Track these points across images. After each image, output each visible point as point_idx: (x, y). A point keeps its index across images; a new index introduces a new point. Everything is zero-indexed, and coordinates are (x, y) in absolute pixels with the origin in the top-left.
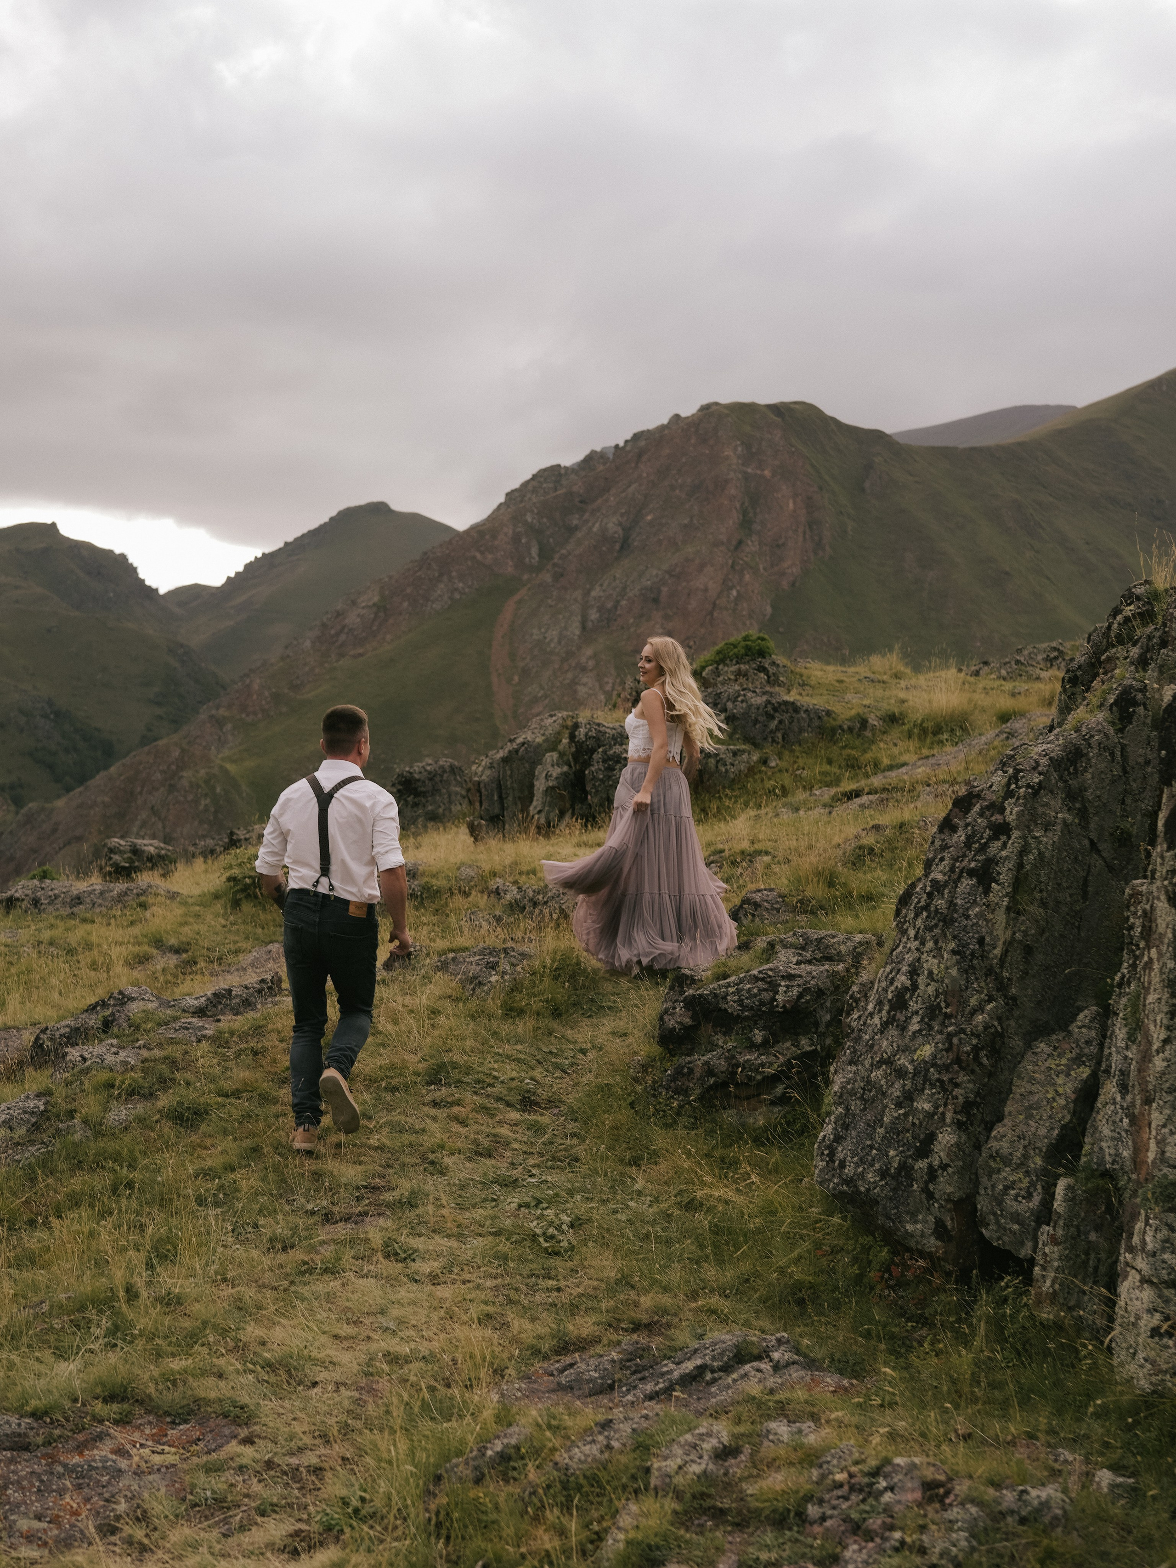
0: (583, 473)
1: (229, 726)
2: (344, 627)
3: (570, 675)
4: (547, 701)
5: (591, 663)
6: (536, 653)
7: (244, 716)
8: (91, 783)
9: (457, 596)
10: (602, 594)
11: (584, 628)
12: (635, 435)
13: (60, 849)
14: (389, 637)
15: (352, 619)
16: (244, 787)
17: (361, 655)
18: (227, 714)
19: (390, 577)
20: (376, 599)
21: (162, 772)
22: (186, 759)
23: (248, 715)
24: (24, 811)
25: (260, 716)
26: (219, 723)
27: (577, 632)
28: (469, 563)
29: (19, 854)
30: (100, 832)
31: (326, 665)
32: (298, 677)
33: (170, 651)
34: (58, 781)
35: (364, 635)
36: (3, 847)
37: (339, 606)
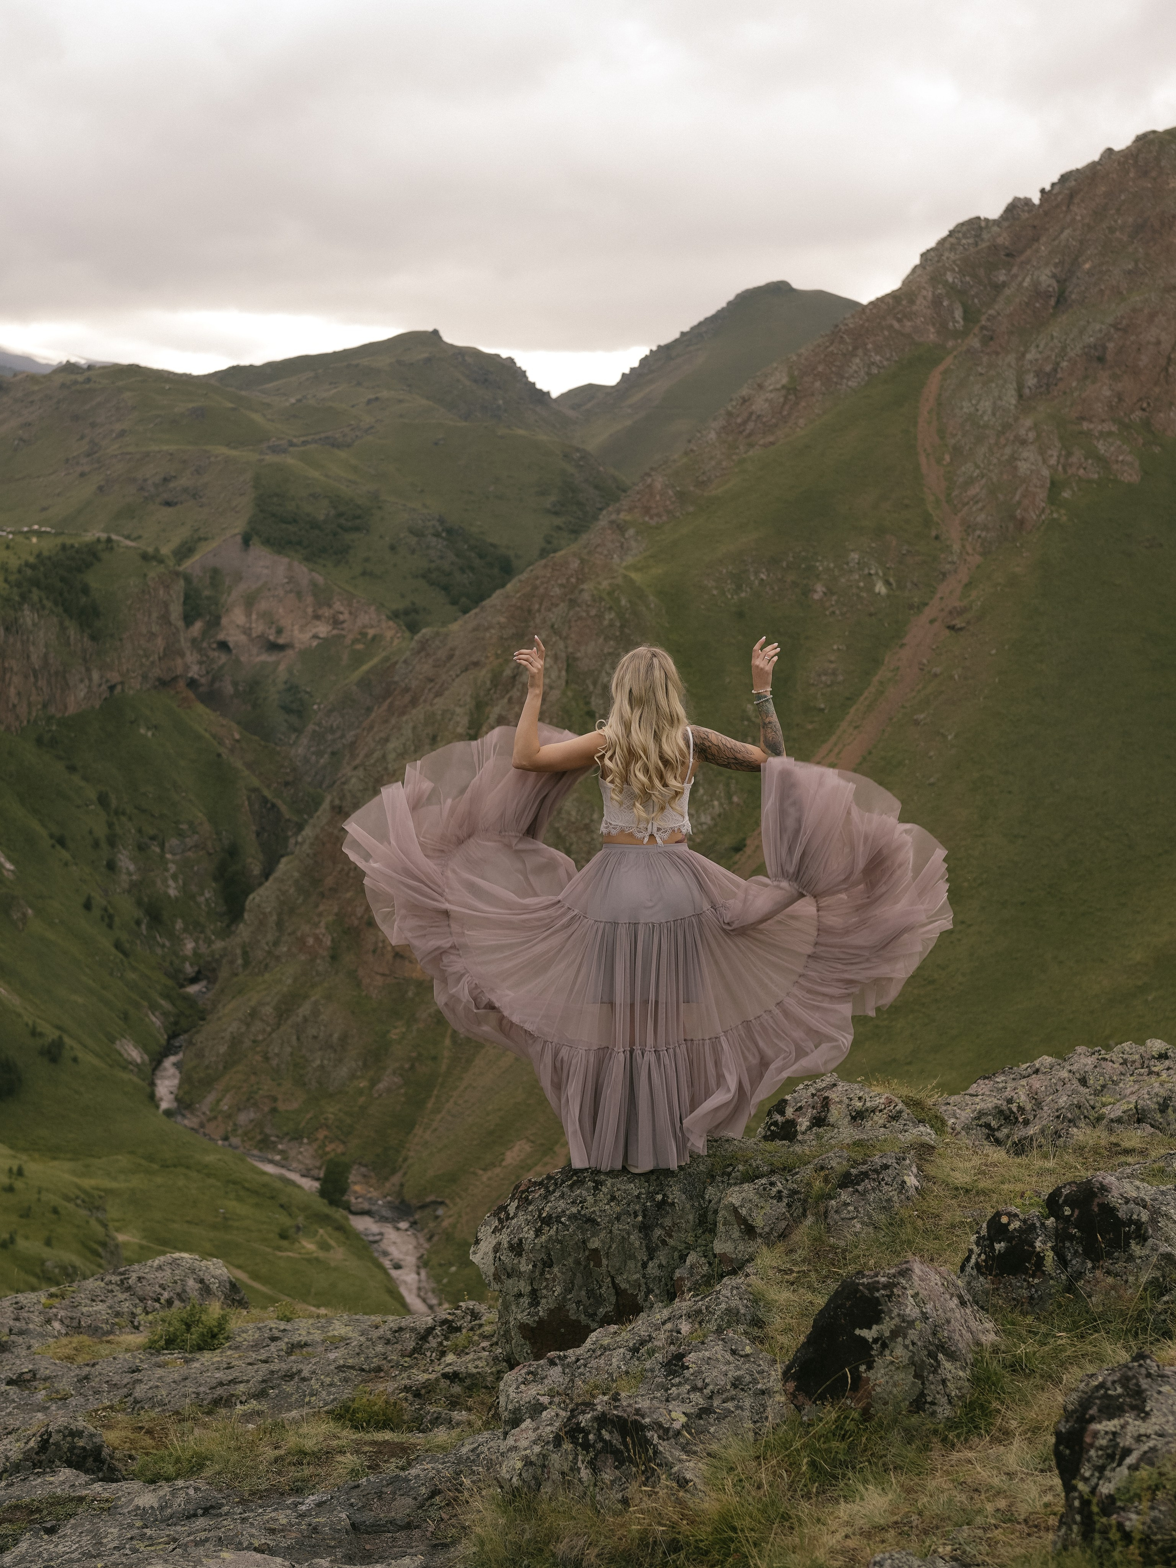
0: (1006, 224)
1: (631, 532)
2: (751, 414)
3: (1008, 451)
4: (984, 481)
5: (1032, 435)
6: (967, 428)
7: (647, 519)
8: (486, 603)
9: (875, 370)
10: (1038, 356)
11: (1020, 396)
12: (1063, 176)
13: (457, 676)
14: (802, 422)
15: (760, 405)
16: (651, 598)
17: (772, 443)
18: (628, 518)
19: (799, 356)
20: (785, 381)
21: (562, 586)
22: (586, 570)
23: (651, 518)
24: (417, 637)
25: (664, 518)
26: (620, 528)
27: (1014, 402)
28: (886, 333)
29: (414, 684)
30: (497, 656)
31: (734, 457)
32: (704, 473)
33: (566, 456)
34: (454, 603)
35: (774, 421)
36: (396, 678)
37: (745, 391)
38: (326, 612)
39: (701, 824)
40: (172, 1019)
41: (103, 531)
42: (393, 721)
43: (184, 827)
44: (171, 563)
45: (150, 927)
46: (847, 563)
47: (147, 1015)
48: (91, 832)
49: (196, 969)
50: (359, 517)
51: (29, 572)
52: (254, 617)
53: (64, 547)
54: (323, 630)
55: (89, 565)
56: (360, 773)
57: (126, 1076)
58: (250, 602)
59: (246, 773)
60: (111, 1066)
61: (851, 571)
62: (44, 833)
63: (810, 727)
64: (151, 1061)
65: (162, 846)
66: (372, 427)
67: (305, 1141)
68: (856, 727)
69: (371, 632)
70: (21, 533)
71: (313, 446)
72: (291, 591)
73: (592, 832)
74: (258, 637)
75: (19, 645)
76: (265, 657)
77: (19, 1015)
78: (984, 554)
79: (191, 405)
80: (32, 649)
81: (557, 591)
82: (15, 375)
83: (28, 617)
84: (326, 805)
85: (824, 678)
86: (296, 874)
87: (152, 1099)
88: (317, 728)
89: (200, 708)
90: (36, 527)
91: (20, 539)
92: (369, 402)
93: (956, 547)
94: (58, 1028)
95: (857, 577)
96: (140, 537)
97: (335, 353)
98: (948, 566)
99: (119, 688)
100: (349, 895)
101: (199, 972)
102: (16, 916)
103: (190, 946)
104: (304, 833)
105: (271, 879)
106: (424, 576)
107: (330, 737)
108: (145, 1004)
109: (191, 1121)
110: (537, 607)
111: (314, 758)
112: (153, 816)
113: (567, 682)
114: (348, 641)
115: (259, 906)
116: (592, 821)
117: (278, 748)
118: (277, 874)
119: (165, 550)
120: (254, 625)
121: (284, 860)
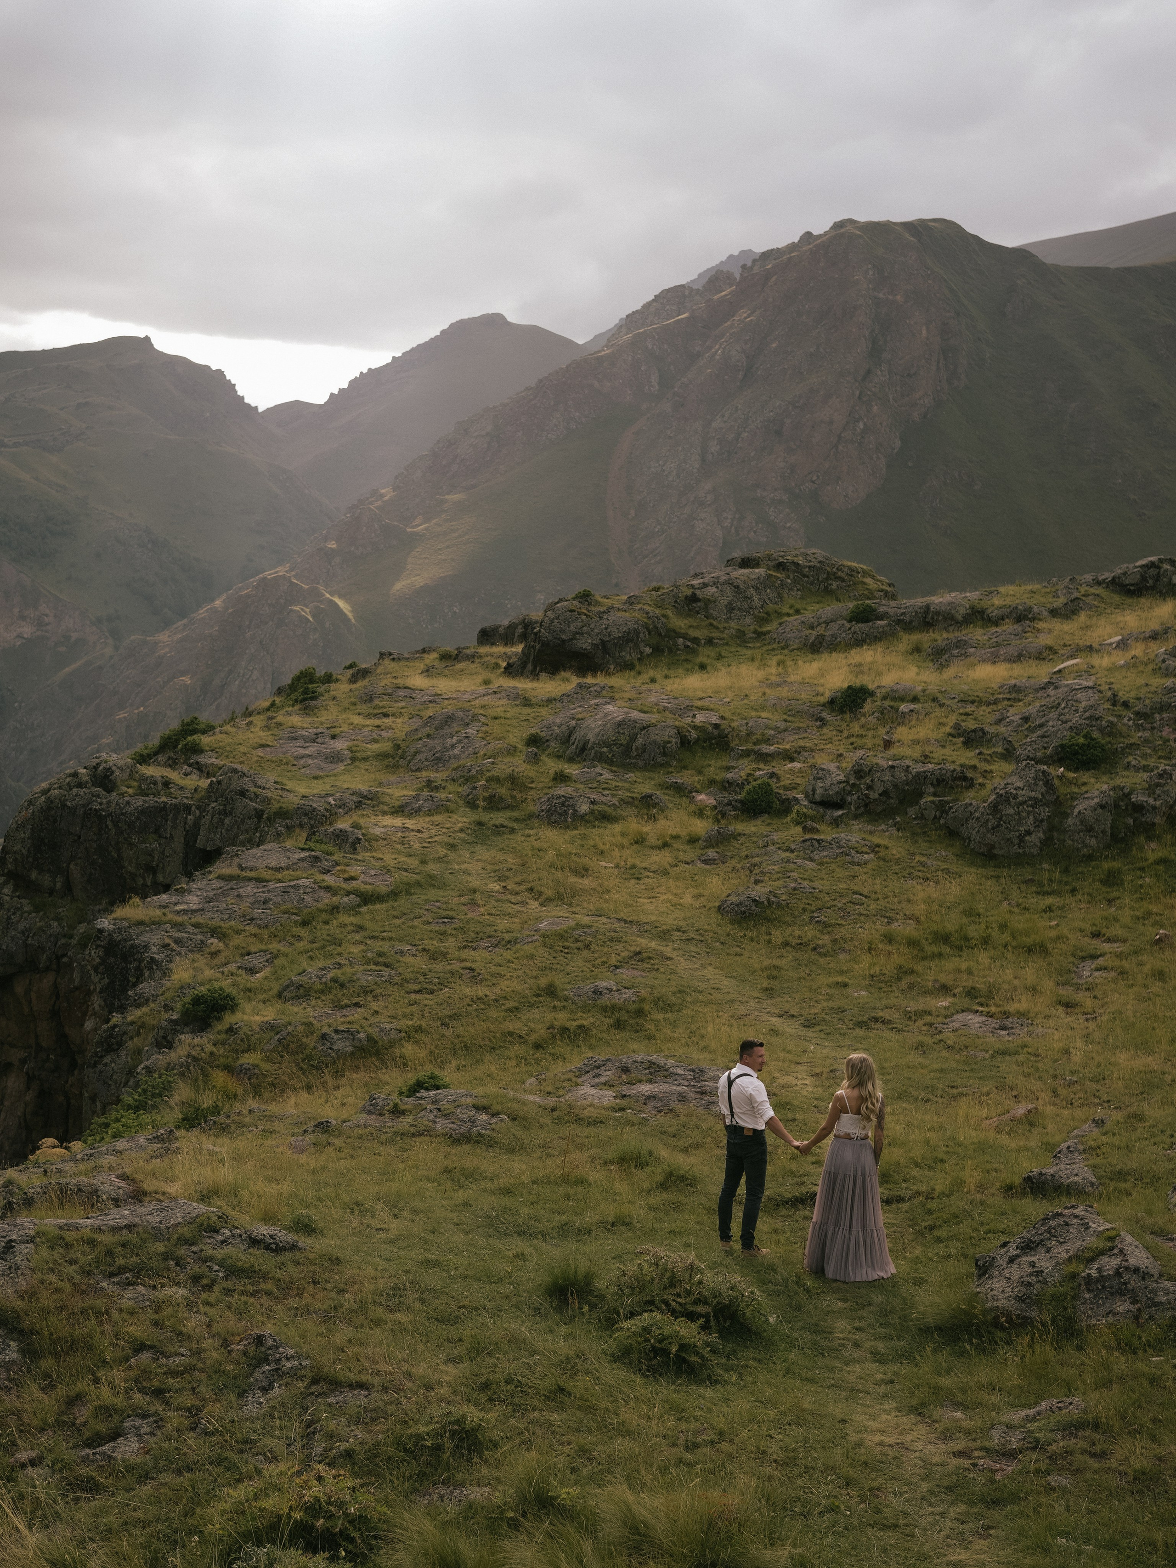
0: (708, 296)
2: (455, 457)
3: (687, 510)
4: (663, 536)
5: (710, 498)
7: (353, 549)
10: (723, 425)
11: (703, 461)
12: (764, 255)
14: (502, 468)
15: (465, 449)
16: (352, 622)
17: (473, 487)
18: (335, 546)
19: (504, 405)
20: (489, 428)
24: (124, 644)
25: (369, 549)
26: (328, 556)
27: (697, 466)
28: (587, 391)
29: (122, 688)
30: (208, 666)
31: (438, 497)
33: (273, 477)
34: (157, 614)
36: (103, 682)
38: (32, 613)
50: (68, 523)
54: (27, 630)
66: (82, 433)
69: (74, 636)
71: (24, 448)
88: (18, 726)
106: (128, 586)
107: (30, 735)
110: (247, 623)
111: (14, 753)
114: (52, 644)
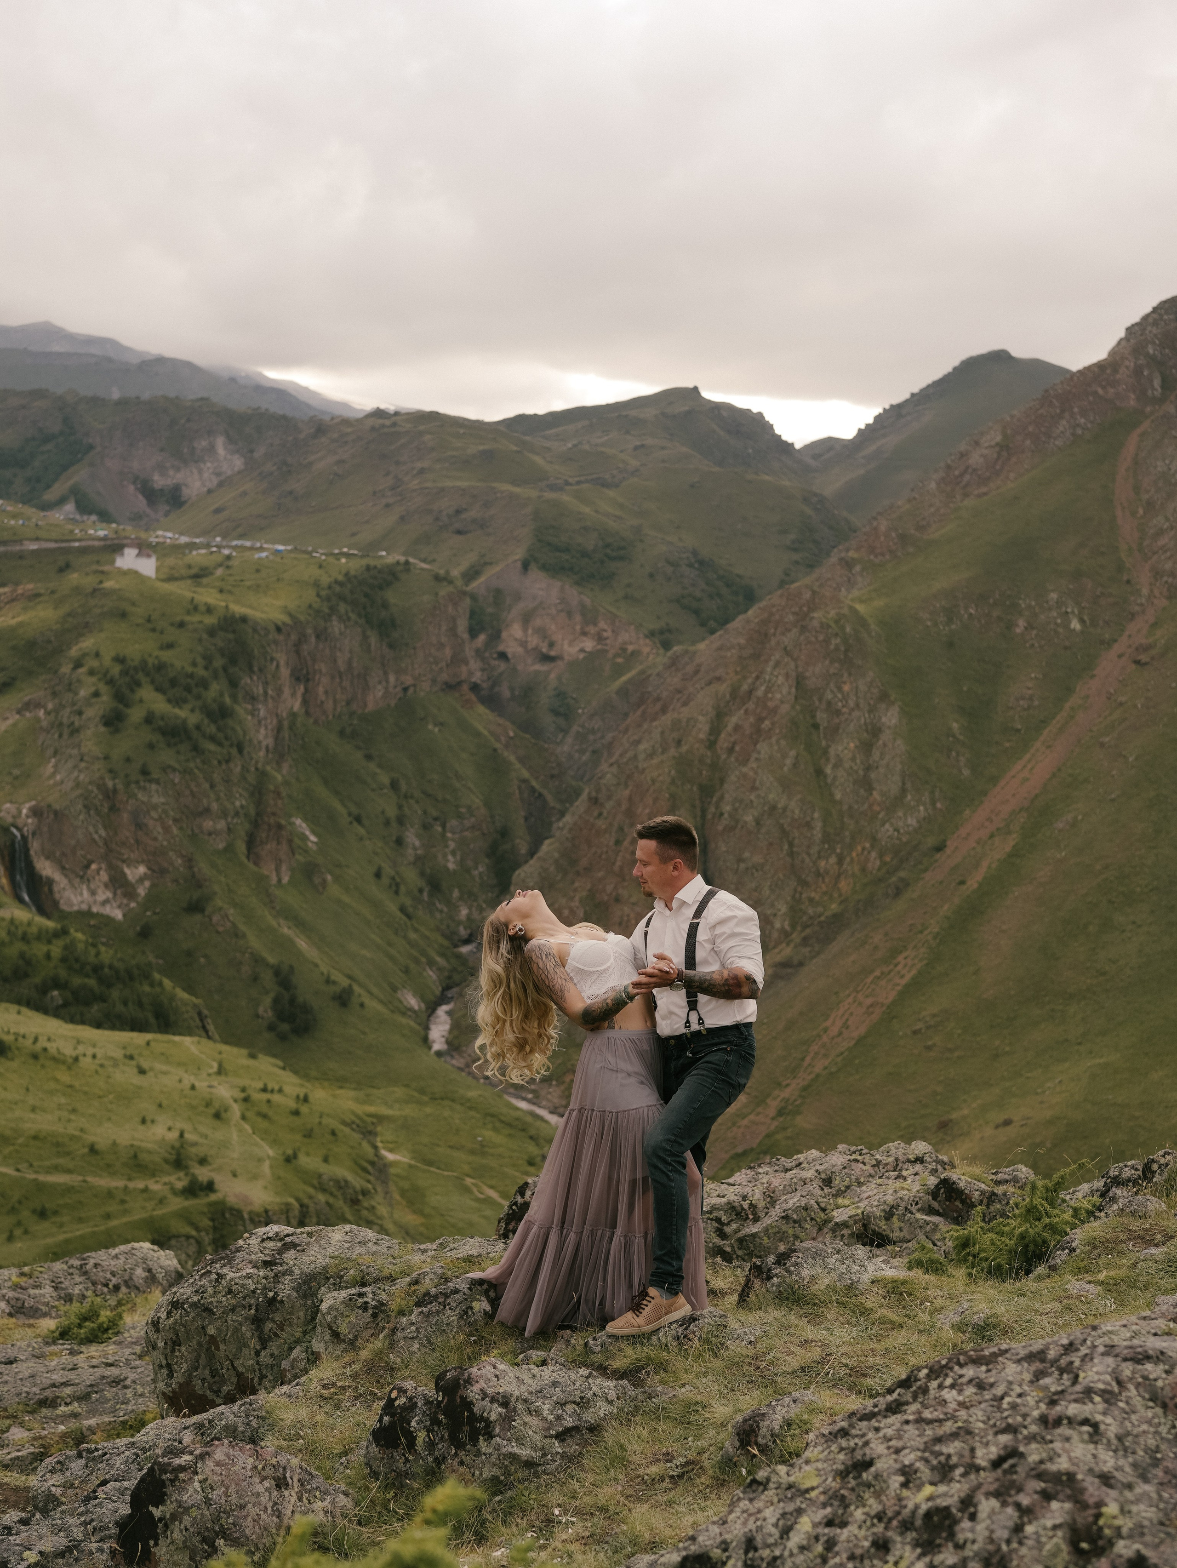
1: (858, 568)
2: (968, 467)
4: (1172, 533)
6: (1161, 485)
8: (730, 626)
9: (1080, 432)
13: (702, 689)
14: (1012, 475)
16: (873, 626)
17: (985, 494)
21: (794, 613)
22: (817, 600)
23: (876, 556)
24: (669, 653)
25: (888, 557)
26: (848, 564)
28: (1088, 400)
29: (665, 694)
30: (736, 673)
31: (952, 505)
32: (924, 519)
33: (805, 500)
34: (703, 624)
35: (988, 474)
36: (650, 689)
37: (963, 447)
38: (592, 629)
39: (908, 826)
40: (446, 974)
41: (404, 554)
42: (645, 726)
43: (463, 810)
44: (459, 583)
45: (431, 895)
46: (1047, 602)
47: (424, 970)
48: (383, 812)
49: (469, 932)
50: (623, 548)
51: (337, 589)
52: (530, 631)
53: (368, 568)
54: (589, 645)
55: (389, 584)
56: (614, 769)
57: (404, 1021)
58: (527, 619)
59: (518, 766)
60: (393, 1012)
61: (1050, 609)
62: (344, 812)
63: (1007, 745)
64: (427, 1008)
65: (444, 826)
66: (637, 470)
67: (554, 1083)
68: (1049, 747)
69: (630, 648)
70: (332, 554)
71: (585, 486)
72: (562, 611)
73: (813, 828)
74: (534, 649)
75: (327, 651)
76: (538, 667)
77: (316, 965)
78: (1170, 598)
79: (481, 448)
80: (338, 654)
81: (791, 618)
82: (332, 419)
83: (336, 627)
84: (584, 796)
85: (1021, 702)
86: (556, 855)
87: (426, 1041)
88: (580, 730)
89: (481, 709)
90: (345, 550)
91: (331, 559)
92: (636, 448)
93: (1145, 591)
94: (349, 977)
95: (1055, 614)
96: (434, 561)
97: (608, 405)
98: (1137, 608)
99: (411, 690)
100: (600, 874)
101: (471, 935)
102: (317, 880)
103: (464, 912)
104: (565, 819)
105: (535, 857)
106: (678, 601)
107: (591, 737)
108: (424, 960)
109: (458, 1062)
110: (772, 631)
111: (577, 755)
112: (436, 800)
113: (796, 698)
114: (610, 655)
115: (523, 881)
116: (813, 819)
117: (546, 746)
118: (540, 854)
119: (455, 573)
120: (529, 639)
121: (547, 842)
